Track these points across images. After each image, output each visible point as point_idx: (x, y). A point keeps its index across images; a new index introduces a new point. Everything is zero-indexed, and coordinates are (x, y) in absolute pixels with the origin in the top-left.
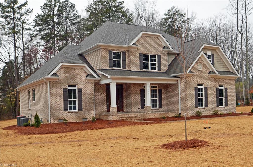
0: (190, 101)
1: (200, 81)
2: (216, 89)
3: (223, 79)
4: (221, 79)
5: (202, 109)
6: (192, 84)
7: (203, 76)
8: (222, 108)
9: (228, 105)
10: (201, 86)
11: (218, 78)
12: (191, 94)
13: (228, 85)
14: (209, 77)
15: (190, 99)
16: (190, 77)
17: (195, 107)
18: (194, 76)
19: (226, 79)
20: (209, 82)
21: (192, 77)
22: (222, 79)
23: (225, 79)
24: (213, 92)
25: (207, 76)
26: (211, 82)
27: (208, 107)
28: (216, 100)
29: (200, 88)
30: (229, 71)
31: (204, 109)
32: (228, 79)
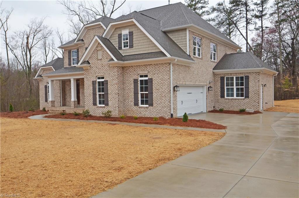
0: (87, 97)
1: (98, 73)
2: (133, 80)
3: (146, 65)
4: (142, 66)
5: (101, 108)
6: (90, 77)
7: (102, 67)
8: (143, 109)
9: (154, 105)
10: (101, 79)
11: (138, 65)
12: (88, 89)
13: (155, 74)
14: (110, 66)
15: (88, 95)
16: (87, 69)
17: (92, 105)
18: (92, 68)
19: (151, 65)
20: (110, 73)
21: (89, 69)
22: (144, 65)
23: (149, 65)
24: (116, 85)
25: (108, 66)
26: (114, 72)
27: (108, 106)
28: (133, 97)
29: (100, 82)
30: (160, 51)
31: (103, 108)
32: (154, 64)
